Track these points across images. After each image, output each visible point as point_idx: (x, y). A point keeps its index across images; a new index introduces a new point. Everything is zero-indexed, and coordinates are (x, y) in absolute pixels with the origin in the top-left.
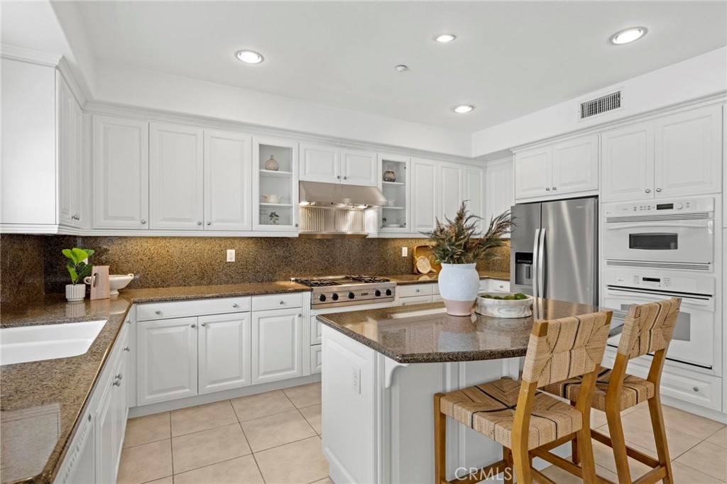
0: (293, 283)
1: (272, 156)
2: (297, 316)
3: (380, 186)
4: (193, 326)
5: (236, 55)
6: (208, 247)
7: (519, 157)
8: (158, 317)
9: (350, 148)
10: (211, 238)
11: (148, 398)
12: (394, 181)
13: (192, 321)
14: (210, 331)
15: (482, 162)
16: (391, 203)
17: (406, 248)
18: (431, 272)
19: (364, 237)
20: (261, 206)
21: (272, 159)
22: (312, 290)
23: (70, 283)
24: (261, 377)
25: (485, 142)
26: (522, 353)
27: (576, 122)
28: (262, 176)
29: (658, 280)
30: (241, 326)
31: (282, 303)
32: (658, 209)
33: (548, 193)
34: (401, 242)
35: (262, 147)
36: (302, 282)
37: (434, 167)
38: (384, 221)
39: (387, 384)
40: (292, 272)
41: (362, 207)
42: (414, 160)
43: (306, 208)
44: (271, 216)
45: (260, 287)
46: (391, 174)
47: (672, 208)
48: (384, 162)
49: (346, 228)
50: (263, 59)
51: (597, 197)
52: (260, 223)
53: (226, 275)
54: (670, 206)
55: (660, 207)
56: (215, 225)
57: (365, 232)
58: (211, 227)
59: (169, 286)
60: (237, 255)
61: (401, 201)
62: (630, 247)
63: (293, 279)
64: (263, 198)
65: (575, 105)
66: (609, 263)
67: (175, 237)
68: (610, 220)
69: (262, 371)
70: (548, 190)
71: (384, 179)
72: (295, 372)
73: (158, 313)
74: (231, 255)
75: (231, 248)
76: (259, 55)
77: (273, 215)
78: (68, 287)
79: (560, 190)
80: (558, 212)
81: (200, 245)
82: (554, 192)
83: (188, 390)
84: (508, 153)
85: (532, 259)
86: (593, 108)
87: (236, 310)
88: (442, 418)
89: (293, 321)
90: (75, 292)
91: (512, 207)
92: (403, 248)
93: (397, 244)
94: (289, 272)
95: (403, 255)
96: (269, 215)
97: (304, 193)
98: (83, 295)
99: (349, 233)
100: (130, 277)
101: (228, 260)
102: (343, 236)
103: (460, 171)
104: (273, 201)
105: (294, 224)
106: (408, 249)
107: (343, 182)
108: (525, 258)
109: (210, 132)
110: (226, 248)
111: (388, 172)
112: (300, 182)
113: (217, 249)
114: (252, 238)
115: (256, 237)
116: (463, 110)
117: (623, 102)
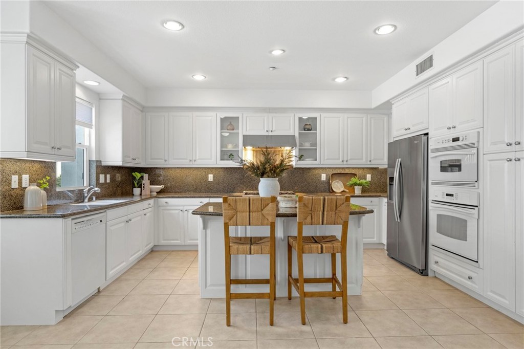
1: (230, 122)
3: (297, 135)
4: (181, 211)
5: (192, 76)
6: (199, 173)
7: (395, 106)
8: (166, 205)
9: (276, 113)
10: (201, 168)
12: (311, 130)
13: (181, 208)
14: (189, 214)
17: (325, 175)
18: (343, 191)
19: (292, 167)
20: (222, 151)
21: (230, 124)
23: (135, 187)
25: (379, 96)
27: (414, 79)
29: (452, 195)
32: (453, 141)
33: (406, 132)
34: (321, 171)
35: (222, 118)
37: (341, 118)
38: (302, 157)
40: (245, 188)
42: (324, 115)
44: (230, 156)
46: (308, 126)
47: (458, 140)
48: (300, 119)
50: (205, 77)
51: (427, 134)
52: (222, 160)
53: (208, 188)
56: (198, 162)
57: (292, 164)
58: (196, 163)
59: (181, 192)
60: (214, 177)
61: (313, 143)
62: (441, 171)
63: (244, 191)
64: (222, 147)
65: (412, 67)
67: (183, 168)
68: (433, 151)
70: (406, 130)
71: (305, 129)
73: (166, 203)
74: (211, 178)
75: (211, 174)
77: (231, 155)
78: (134, 189)
79: (412, 129)
81: (195, 172)
82: (409, 131)
83: (179, 241)
84: (388, 103)
85: (393, 179)
86: (422, 67)
90: (137, 191)
91: (389, 145)
92: (322, 175)
93: (317, 172)
94: (243, 188)
95: (322, 179)
96: (227, 155)
98: (139, 193)
100: (161, 187)
101: (209, 180)
103: (364, 119)
104: (230, 147)
106: (326, 175)
107: (271, 134)
109: (196, 114)
110: (208, 174)
111: (306, 125)
112: (244, 136)
113: (204, 174)
114: (222, 168)
115: (224, 168)
116: (340, 80)
117: (434, 62)
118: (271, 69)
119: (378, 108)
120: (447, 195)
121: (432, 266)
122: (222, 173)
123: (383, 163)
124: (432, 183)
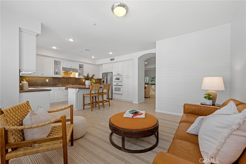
0: (61, 86)
3: (79, 69)
5: (52, 47)
6: (42, 79)
7: (103, 65)
12: (81, 68)
15: (99, 65)
16: (81, 72)
19: (75, 78)
20: (54, 71)
21: (56, 63)
22: (65, 86)
25: (99, 62)
26: (90, 88)
27: (109, 61)
28: (54, 66)
31: (59, 88)
35: (54, 61)
36: (63, 85)
38: (79, 75)
39: (77, 92)
41: (75, 72)
42: (85, 64)
43: (63, 72)
46: (81, 67)
47: (119, 74)
48: (79, 64)
49: (72, 76)
50: (57, 48)
51: (112, 72)
52: (54, 75)
53: (46, 84)
56: (45, 75)
58: (44, 75)
60: (49, 80)
61: (83, 71)
62: (115, 80)
64: (55, 70)
65: (109, 59)
67: (35, 77)
68: (114, 76)
69: (55, 100)
71: (80, 67)
72: (62, 101)
74: (47, 80)
79: (108, 71)
80: (110, 74)
81: (40, 78)
84: (102, 64)
86: (112, 60)
88: (84, 97)
89: (62, 92)
91: (102, 74)
93: (82, 79)
94: (60, 84)
96: (56, 73)
97: (63, 70)
99: (72, 77)
101: (47, 81)
102: (71, 78)
103: (94, 66)
104: (57, 71)
105: (61, 75)
107: (71, 68)
108: (104, 82)
109: (44, 58)
110: (46, 79)
112: (62, 67)
113: (44, 79)
114: (52, 77)
115: (53, 77)
116: (93, 57)
117: (114, 60)
119: (97, 65)
120: (117, 84)
121: (113, 97)
122: (52, 79)
123: (101, 77)
124: (114, 82)
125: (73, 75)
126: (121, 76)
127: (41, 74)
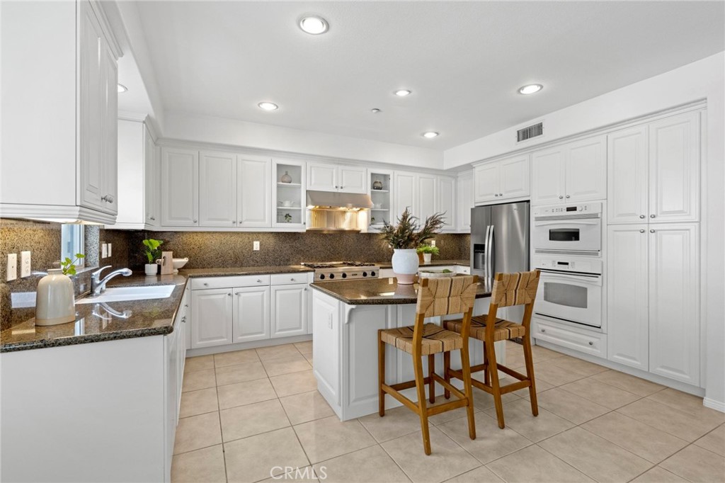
0: (303, 267)
1: (287, 172)
2: (303, 290)
3: (369, 194)
4: (229, 295)
5: (259, 105)
6: (240, 239)
7: (477, 170)
8: (205, 287)
9: (346, 165)
10: (242, 233)
11: (199, 344)
12: (381, 189)
13: (229, 291)
14: (241, 298)
15: (454, 173)
16: (378, 206)
19: (358, 232)
20: (278, 209)
21: (286, 174)
22: (314, 271)
23: (148, 263)
24: (277, 333)
27: (514, 144)
28: (279, 187)
29: (567, 264)
30: (263, 296)
31: (292, 280)
32: (567, 211)
33: (496, 198)
35: (279, 166)
36: (309, 266)
37: (413, 178)
38: (373, 220)
39: (346, 321)
40: (302, 258)
41: (355, 209)
42: (398, 172)
43: (313, 210)
44: (286, 216)
45: (278, 268)
46: (379, 184)
47: (576, 210)
48: (372, 174)
49: (345, 225)
50: (277, 107)
51: (528, 201)
52: (278, 222)
53: (253, 260)
54: (574, 209)
55: (569, 209)
56: (245, 224)
57: (358, 229)
58: (242, 225)
59: (212, 267)
60: (261, 245)
61: (386, 205)
62: (550, 239)
63: (302, 264)
64: (279, 203)
65: (512, 132)
66: (536, 252)
67: (216, 232)
68: (538, 219)
69: (278, 329)
70: (497, 195)
71: (374, 187)
72: (302, 331)
73: (205, 284)
74: (256, 246)
75: (257, 240)
76: (275, 105)
77: (287, 216)
78: (146, 265)
79: (505, 196)
81: (234, 238)
82: (501, 198)
83: (225, 339)
84: (469, 167)
85: (484, 249)
86: (525, 134)
87: (259, 284)
89: (301, 293)
90: (151, 269)
91: (472, 209)
94: (300, 259)
96: (285, 216)
97: (309, 200)
98: (155, 271)
99: (347, 229)
100: (185, 260)
101: (255, 249)
102: (342, 232)
103: (435, 180)
104: (287, 205)
105: (302, 223)
107: (340, 191)
108: (479, 248)
109: (242, 156)
110: (253, 240)
111: (376, 182)
112: (307, 191)
113: (246, 240)
114: (272, 233)
115: (275, 233)
116: (430, 135)
117: (544, 131)
118: (374, 111)
119: (448, 170)
120: (559, 263)
121: (535, 334)
122: (271, 241)
125: (351, 221)
126: (595, 216)
127: (230, 223)
